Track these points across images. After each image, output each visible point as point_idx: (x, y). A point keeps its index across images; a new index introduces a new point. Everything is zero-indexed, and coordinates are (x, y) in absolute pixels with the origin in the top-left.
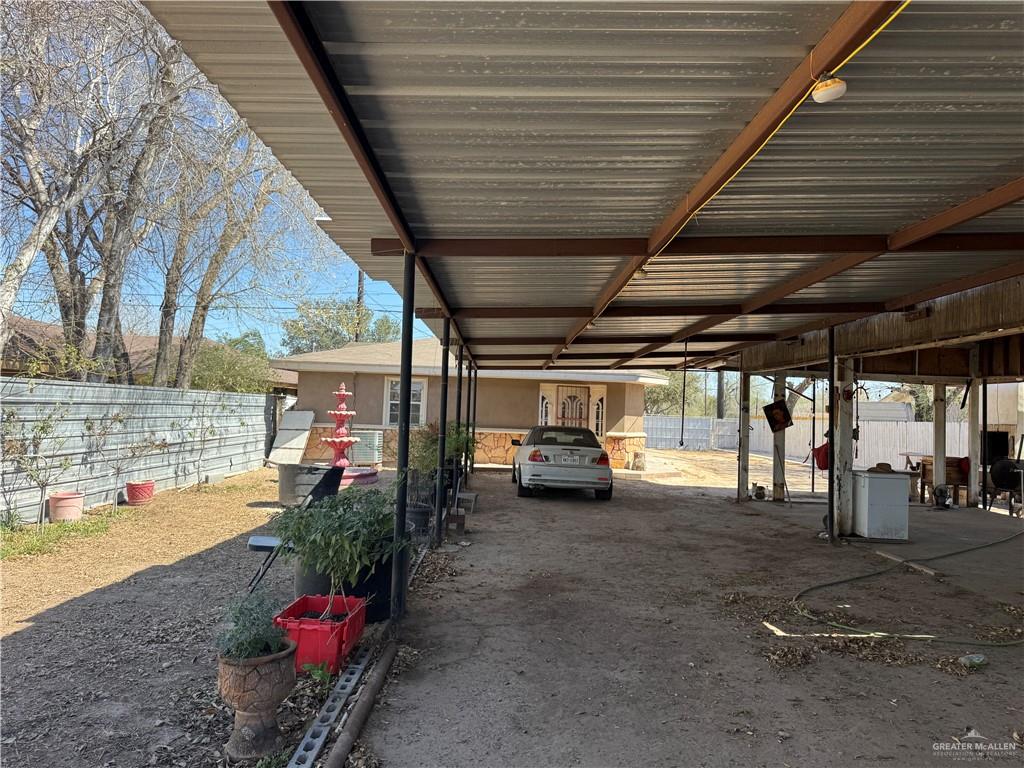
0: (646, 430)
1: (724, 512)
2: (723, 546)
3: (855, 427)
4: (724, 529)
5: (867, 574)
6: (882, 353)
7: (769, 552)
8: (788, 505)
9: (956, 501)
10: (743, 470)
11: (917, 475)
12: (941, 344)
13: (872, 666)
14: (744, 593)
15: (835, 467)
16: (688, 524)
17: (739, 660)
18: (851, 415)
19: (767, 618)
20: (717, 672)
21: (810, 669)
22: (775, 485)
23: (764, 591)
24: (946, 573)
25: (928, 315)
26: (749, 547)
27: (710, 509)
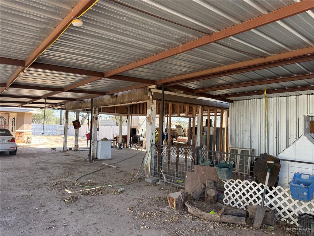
0: (32, 129)
1: (58, 155)
2: (56, 167)
3: (98, 127)
4: (57, 161)
5: (98, 170)
6: (105, 107)
7: (70, 167)
8: (79, 152)
9: (124, 147)
10: (65, 141)
11: (115, 140)
12: (119, 105)
13: (95, 197)
14: (60, 181)
15: (92, 139)
16: (45, 160)
17: (54, 204)
18: (97, 124)
19: (66, 188)
20: (46, 209)
21: (77, 202)
22: (75, 145)
23: (67, 179)
24: (118, 167)
25: (117, 97)
26: (64, 166)
27: (53, 155)
